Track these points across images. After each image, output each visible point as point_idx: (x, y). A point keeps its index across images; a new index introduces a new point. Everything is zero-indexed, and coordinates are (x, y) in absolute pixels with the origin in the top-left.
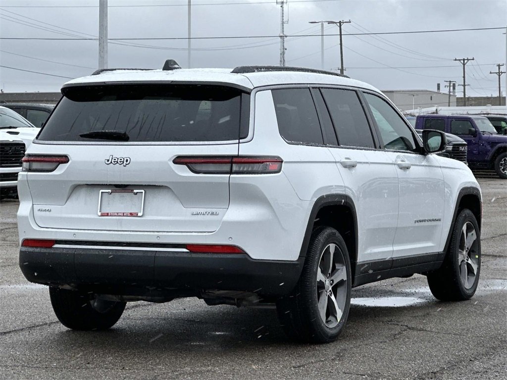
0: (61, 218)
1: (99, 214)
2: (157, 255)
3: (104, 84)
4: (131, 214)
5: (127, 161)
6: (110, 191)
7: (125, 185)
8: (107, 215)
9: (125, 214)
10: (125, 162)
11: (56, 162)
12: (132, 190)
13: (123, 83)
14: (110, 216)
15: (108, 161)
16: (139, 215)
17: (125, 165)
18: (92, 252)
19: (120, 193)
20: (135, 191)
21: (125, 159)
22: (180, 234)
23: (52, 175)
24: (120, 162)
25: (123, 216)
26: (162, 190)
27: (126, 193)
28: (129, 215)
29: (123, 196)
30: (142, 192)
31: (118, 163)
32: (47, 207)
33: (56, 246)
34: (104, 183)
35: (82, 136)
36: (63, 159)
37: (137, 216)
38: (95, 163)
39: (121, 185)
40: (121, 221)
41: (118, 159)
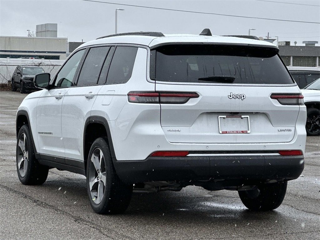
0: (190, 136)
1: (221, 132)
2: (265, 158)
3: (202, 44)
4: (242, 131)
5: (243, 96)
6: (225, 116)
7: (237, 112)
8: (226, 133)
9: (238, 132)
10: (242, 98)
11: (186, 97)
12: (240, 116)
13: (217, 44)
14: (228, 133)
15: (230, 96)
16: (248, 132)
17: (242, 99)
18: (222, 158)
19: (232, 118)
20: (243, 116)
21: (242, 95)
22: (274, 144)
23: (183, 106)
24: (239, 97)
25: (237, 133)
26: (258, 116)
27: (236, 118)
28: (241, 132)
29: (234, 120)
30: (248, 117)
31: (237, 98)
32: (177, 128)
33: (190, 155)
34: (227, 112)
35: (200, 79)
36: (194, 95)
37: (247, 133)
38: (222, 98)
39: (236, 112)
40: (236, 137)
41: (237, 95)
